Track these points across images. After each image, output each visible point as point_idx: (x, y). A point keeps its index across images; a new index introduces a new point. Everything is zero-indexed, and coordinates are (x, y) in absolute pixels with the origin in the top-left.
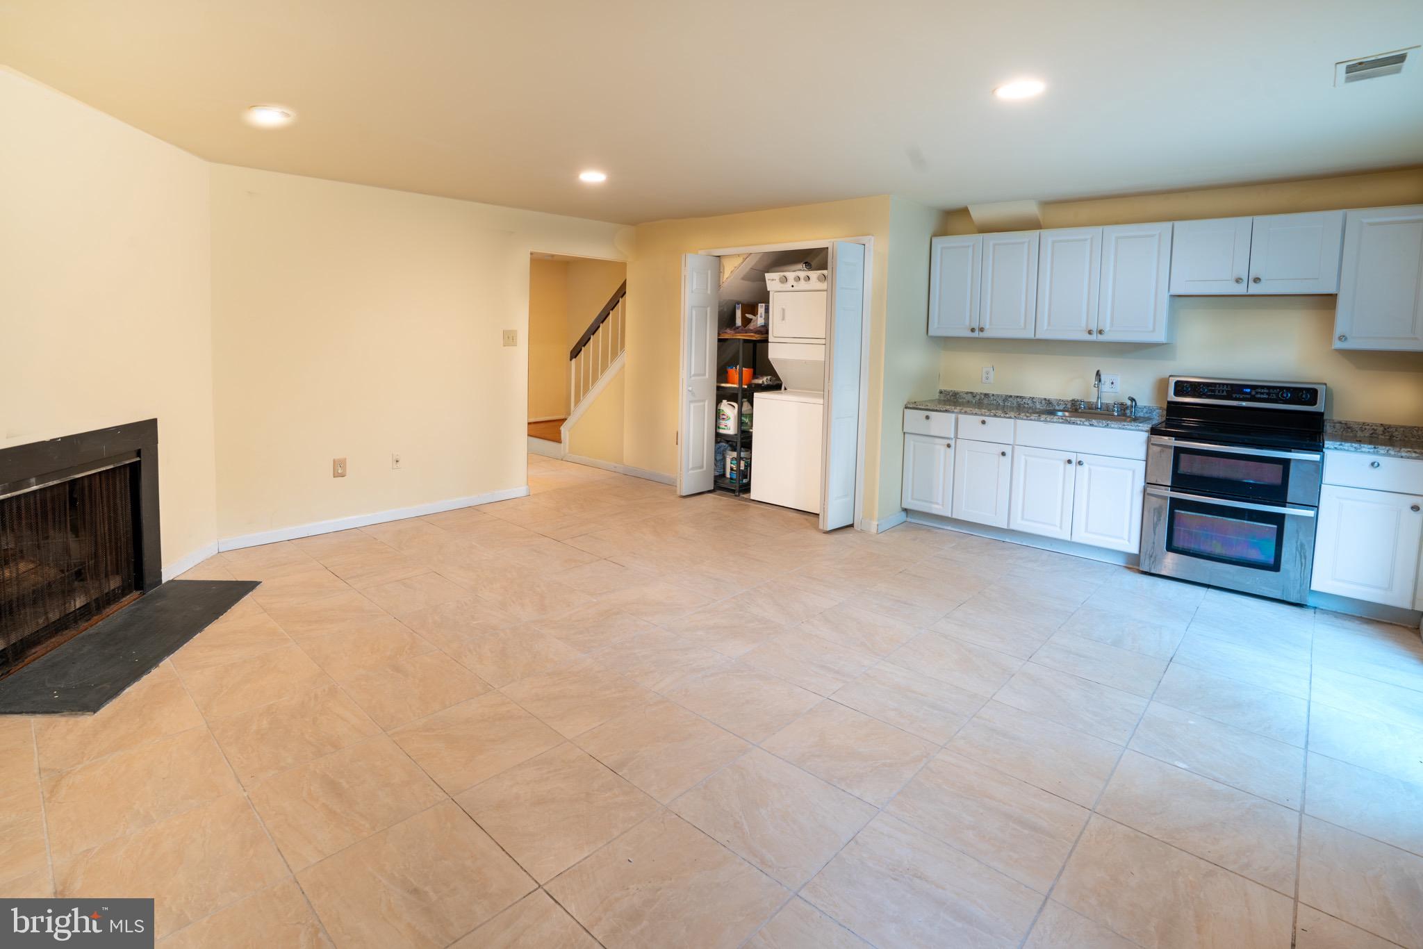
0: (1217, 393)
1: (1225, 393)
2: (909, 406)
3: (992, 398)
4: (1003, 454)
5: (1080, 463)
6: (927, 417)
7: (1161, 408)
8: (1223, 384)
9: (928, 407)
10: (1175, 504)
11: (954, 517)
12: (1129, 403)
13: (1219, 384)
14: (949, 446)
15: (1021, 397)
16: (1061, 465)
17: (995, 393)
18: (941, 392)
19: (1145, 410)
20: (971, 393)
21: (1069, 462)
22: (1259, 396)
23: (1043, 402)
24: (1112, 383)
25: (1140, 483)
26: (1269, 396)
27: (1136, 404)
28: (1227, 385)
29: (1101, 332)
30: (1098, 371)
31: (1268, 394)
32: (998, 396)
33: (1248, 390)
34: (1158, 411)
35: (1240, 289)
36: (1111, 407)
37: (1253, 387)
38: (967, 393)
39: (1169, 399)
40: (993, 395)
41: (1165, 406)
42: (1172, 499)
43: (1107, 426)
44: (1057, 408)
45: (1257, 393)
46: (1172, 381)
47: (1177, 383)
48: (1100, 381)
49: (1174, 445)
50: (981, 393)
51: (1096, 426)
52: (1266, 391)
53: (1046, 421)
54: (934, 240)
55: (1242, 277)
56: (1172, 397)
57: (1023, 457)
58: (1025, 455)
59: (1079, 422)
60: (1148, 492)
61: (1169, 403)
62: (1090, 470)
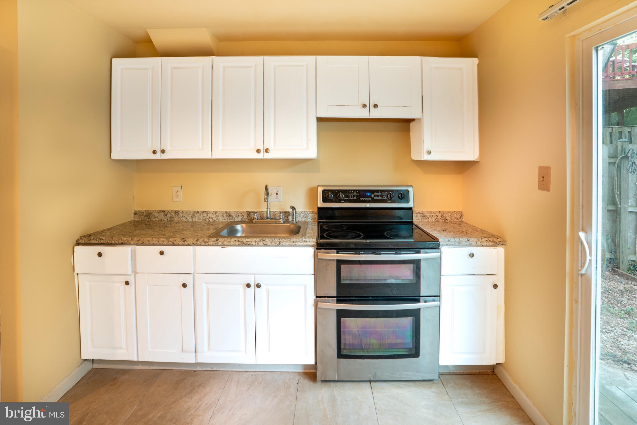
0: (350, 198)
1: (355, 198)
2: (80, 241)
3: (181, 215)
4: (184, 285)
5: (258, 286)
6: (100, 255)
7: (313, 212)
8: (354, 190)
9: (102, 241)
10: (341, 314)
11: (140, 360)
12: (290, 210)
13: (351, 190)
14: (127, 283)
15: (206, 212)
16: (241, 289)
17: (184, 210)
18: (135, 213)
19: (302, 215)
20: (164, 212)
21: (248, 286)
22: (376, 198)
23: (225, 215)
24: (277, 194)
25: (311, 297)
26: (382, 197)
27: (296, 212)
28: (356, 190)
29: (267, 151)
30: (266, 186)
31: (382, 196)
32: (187, 212)
33: (369, 194)
34: (311, 215)
35: (364, 114)
36: (278, 215)
37: (372, 191)
38: (159, 212)
39: (319, 206)
40: (183, 212)
41: (316, 210)
42: (338, 311)
43: (279, 244)
44: (236, 219)
45: (375, 196)
46: (320, 190)
47: (324, 191)
48: (268, 194)
49: (336, 259)
50: (172, 211)
51: (269, 246)
52: (380, 194)
53: (223, 245)
54: (114, 60)
55: (366, 104)
56: (321, 204)
57: (204, 285)
58: (206, 283)
59: (254, 243)
60: (319, 306)
61: (319, 208)
62: (268, 291)
